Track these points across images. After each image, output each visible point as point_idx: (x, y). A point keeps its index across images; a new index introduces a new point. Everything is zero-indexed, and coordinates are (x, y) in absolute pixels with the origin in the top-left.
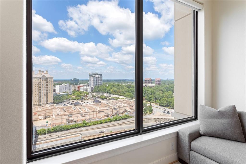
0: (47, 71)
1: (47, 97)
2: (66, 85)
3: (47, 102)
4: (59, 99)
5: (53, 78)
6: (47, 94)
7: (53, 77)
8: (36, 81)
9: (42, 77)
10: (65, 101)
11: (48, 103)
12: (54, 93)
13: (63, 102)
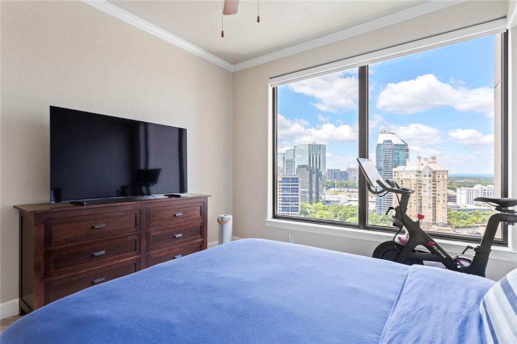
0: (434, 158)
1: (434, 211)
2: (484, 187)
3: (433, 220)
4: (465, 219)
5: (448, 171)
6: (434, 204)
7: (447, 169)
8: (412, 178)
9: (423, 170)
10: (479, 225)
11: (435, 224)
12: (450, 204)
13: (473, 226)
